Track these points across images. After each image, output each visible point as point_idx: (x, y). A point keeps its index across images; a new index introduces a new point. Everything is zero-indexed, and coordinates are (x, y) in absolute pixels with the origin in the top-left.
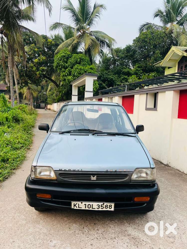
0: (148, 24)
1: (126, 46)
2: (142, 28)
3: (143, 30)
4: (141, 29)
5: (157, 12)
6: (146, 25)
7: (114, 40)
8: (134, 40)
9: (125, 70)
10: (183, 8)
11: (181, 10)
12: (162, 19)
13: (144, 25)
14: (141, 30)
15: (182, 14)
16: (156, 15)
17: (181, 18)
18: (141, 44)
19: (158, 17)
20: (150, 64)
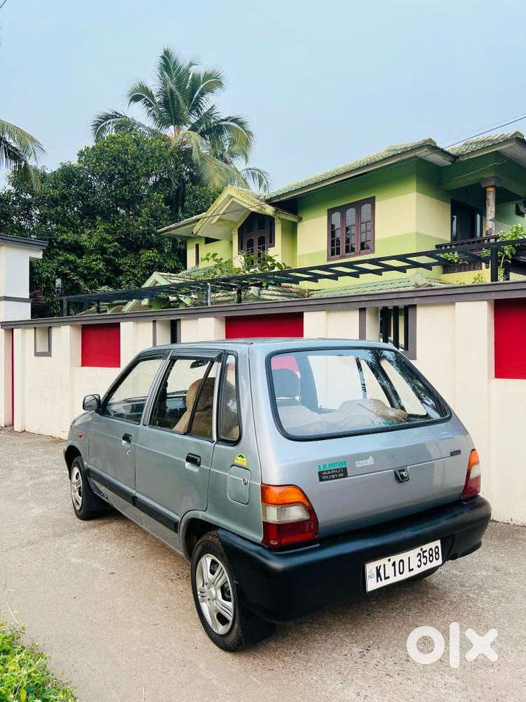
0: (116, 117)
1: (60, 166)
2: (101, 123)
3: (103, 129)
4: (98, 125)
5: (136, 90)
6: (113, 117)
7: (33, 140)
8: (81, 154)
9: (65, 236)
10: (202, 94)
11: (198, 98)
12: (150, 111)
13: (107, 118)
14: (99, 127)
15: (202, 109)
16: (136, 98)
17: (198, 119)
18: (108, 165)
19: (140, 104)
20: (141, 227)
